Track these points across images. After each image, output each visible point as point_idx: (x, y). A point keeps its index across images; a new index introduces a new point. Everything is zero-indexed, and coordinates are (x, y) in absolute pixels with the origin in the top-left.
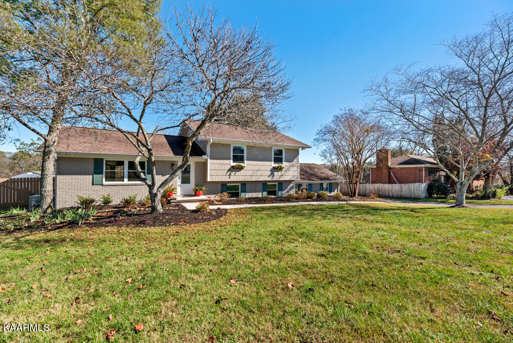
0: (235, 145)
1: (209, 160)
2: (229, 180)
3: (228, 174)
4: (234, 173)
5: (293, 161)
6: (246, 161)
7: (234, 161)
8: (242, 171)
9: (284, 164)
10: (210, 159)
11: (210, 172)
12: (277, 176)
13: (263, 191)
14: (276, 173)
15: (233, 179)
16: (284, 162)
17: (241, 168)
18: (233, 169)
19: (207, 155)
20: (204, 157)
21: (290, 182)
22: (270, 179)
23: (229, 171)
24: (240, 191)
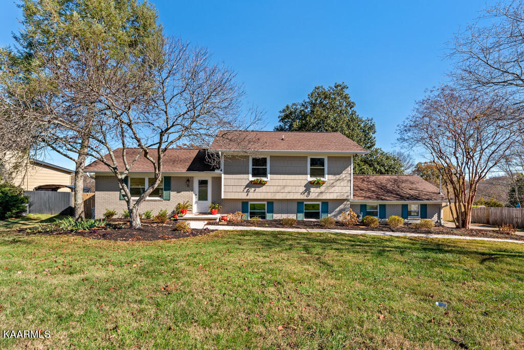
0: (254, 157)
1: (223, 175)
2: (248, 198)
3: (245, 190)
4: (253, 189)
5: (341, 173)
6: (269, 175)
7: (254, 175)
8: (264, 187)
9: (327, 178)
10: (225, 174)
11: (225, 189)
12: (314, 193)
13: (299, 211)
14: (312, 190)
15: (252, 195)
16: (327, 176)
17: (262, 184)
18: (252, 184)
19: (220, 170)
20: (217, 171)
21: (340, 201)
22: (304, 197)
23: (247, 186)
24: (266, 211)
